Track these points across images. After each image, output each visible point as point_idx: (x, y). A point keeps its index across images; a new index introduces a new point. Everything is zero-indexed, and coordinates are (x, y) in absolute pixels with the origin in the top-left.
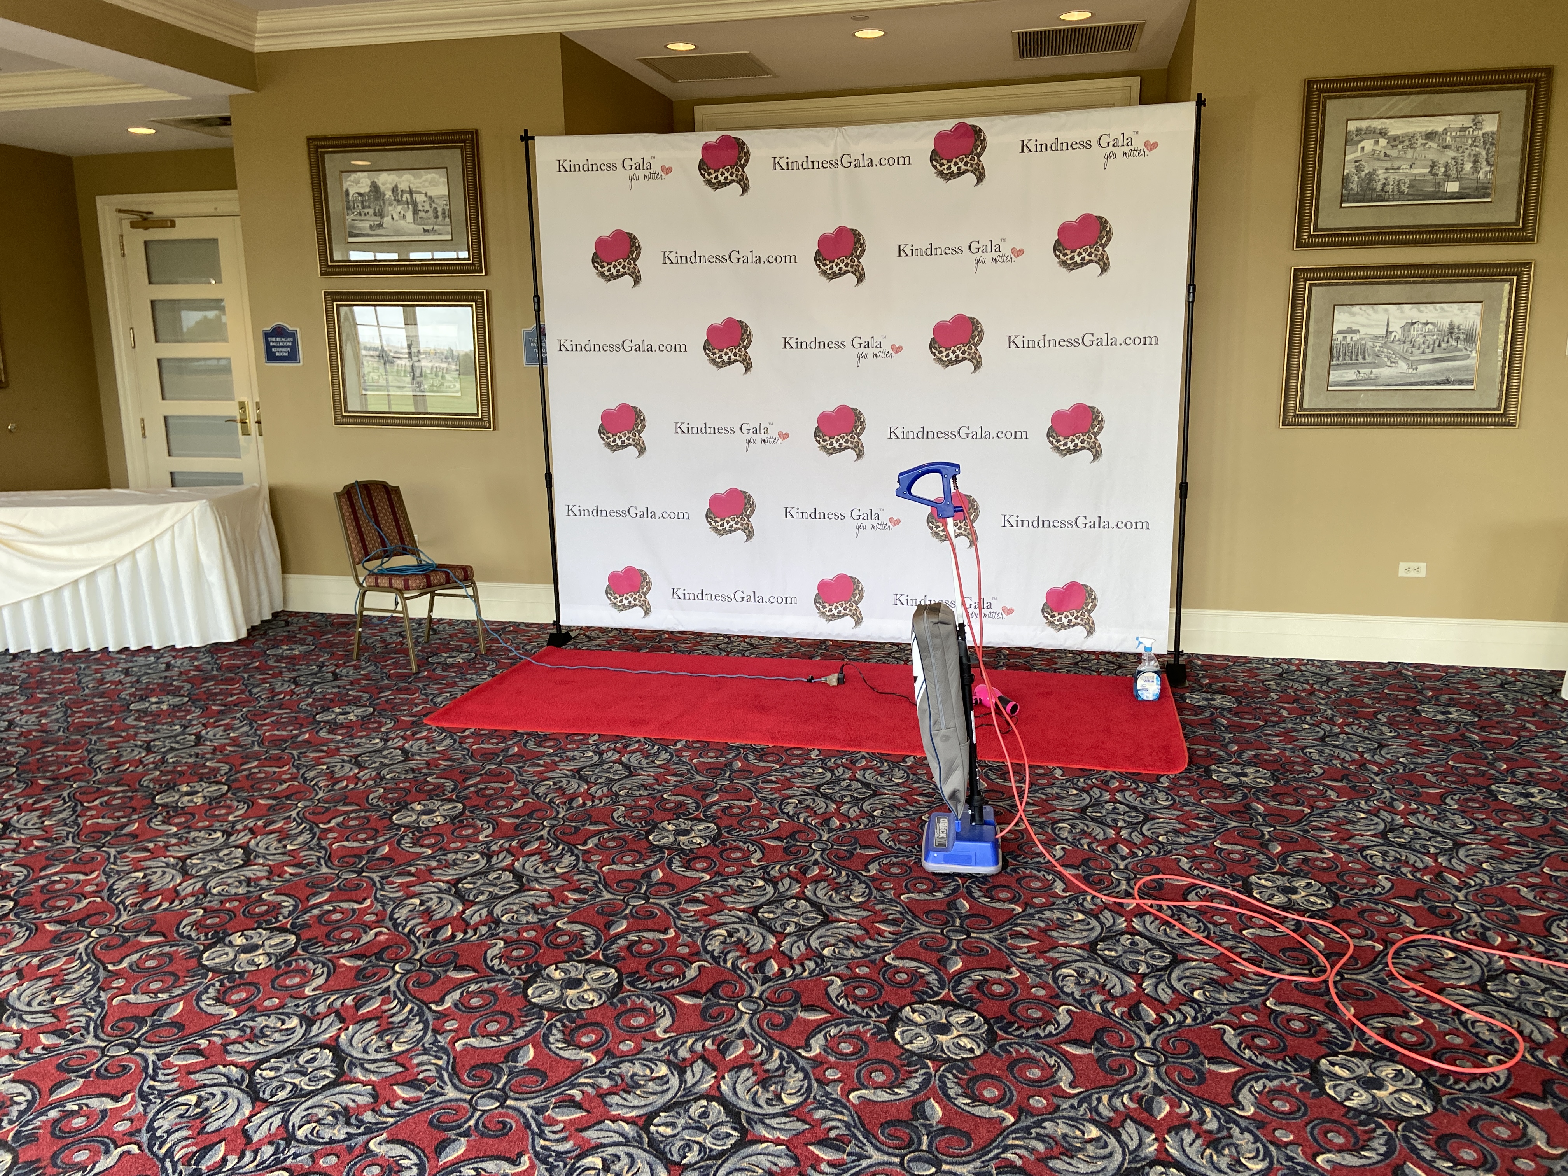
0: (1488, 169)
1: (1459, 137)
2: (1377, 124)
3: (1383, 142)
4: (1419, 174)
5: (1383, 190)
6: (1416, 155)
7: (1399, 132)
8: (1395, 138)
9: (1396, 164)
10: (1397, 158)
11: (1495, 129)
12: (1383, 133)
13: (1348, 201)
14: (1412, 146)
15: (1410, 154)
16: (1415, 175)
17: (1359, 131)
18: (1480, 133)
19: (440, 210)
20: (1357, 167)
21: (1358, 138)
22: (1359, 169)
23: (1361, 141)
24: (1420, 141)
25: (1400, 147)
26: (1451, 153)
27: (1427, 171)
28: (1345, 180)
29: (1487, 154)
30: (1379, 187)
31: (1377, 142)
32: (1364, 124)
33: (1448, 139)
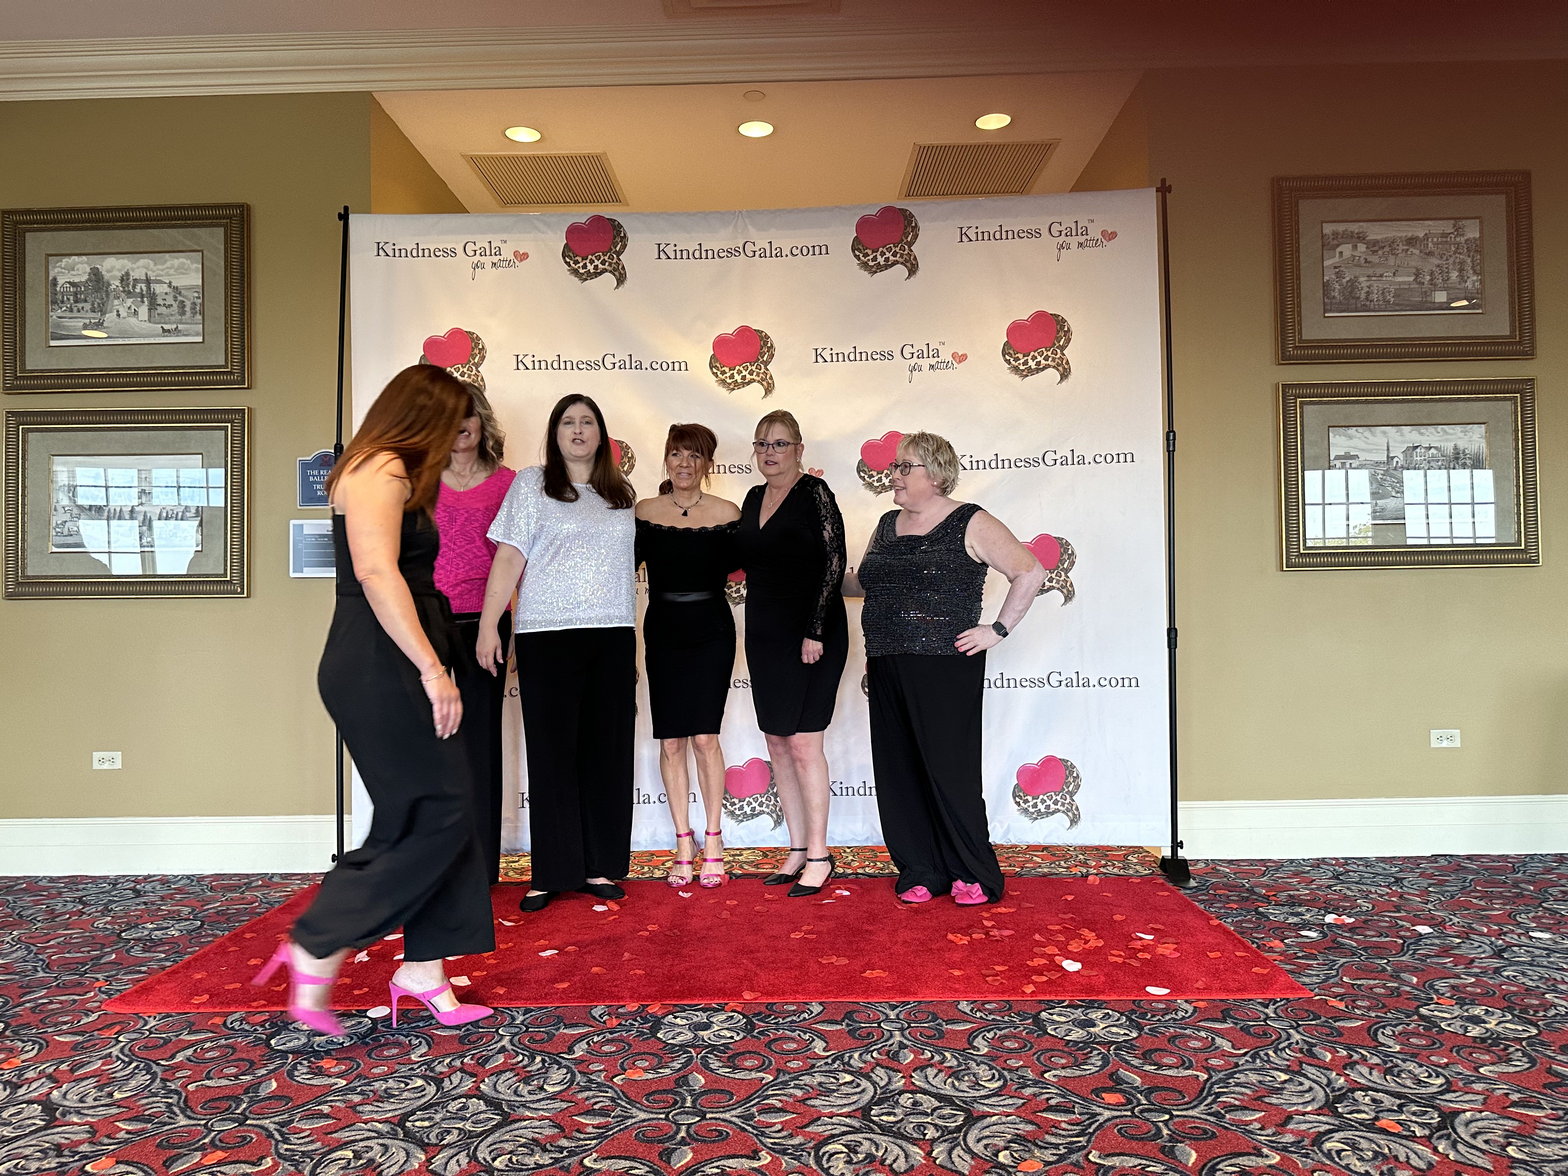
0: (1475, 278)
1: (1441, 243)
2: (1355, 228)
3: (1362, 247)
4: (1404, 283)
5: (1367, 299)
6: (1398, 262)
7: (1379, 237)
8: (1375, 243)
9: (1379, 271)
10: (1379, 265)
11: (1478, 235)
12: (1361, 237)
13: (1331, 311)
14: (1393, 252)
15: (1391, 261)
16: (1400, 283)
17: (1335, 234)
18: (1463, 239)
19: (188, 304)
20: (1337, 273)
21: (1335, 242)
22: (1340, 275)
23: (1338, 246)
24: (1401, 247)
25: (1380, 252)
26: (1435, 261)
27: (1412, 279)
28: (1326, 286)
29: (1472, 261)
30: (1363, 296)
31: (1355, 247)
32: (1341, 228)
33: (1430, 244)
